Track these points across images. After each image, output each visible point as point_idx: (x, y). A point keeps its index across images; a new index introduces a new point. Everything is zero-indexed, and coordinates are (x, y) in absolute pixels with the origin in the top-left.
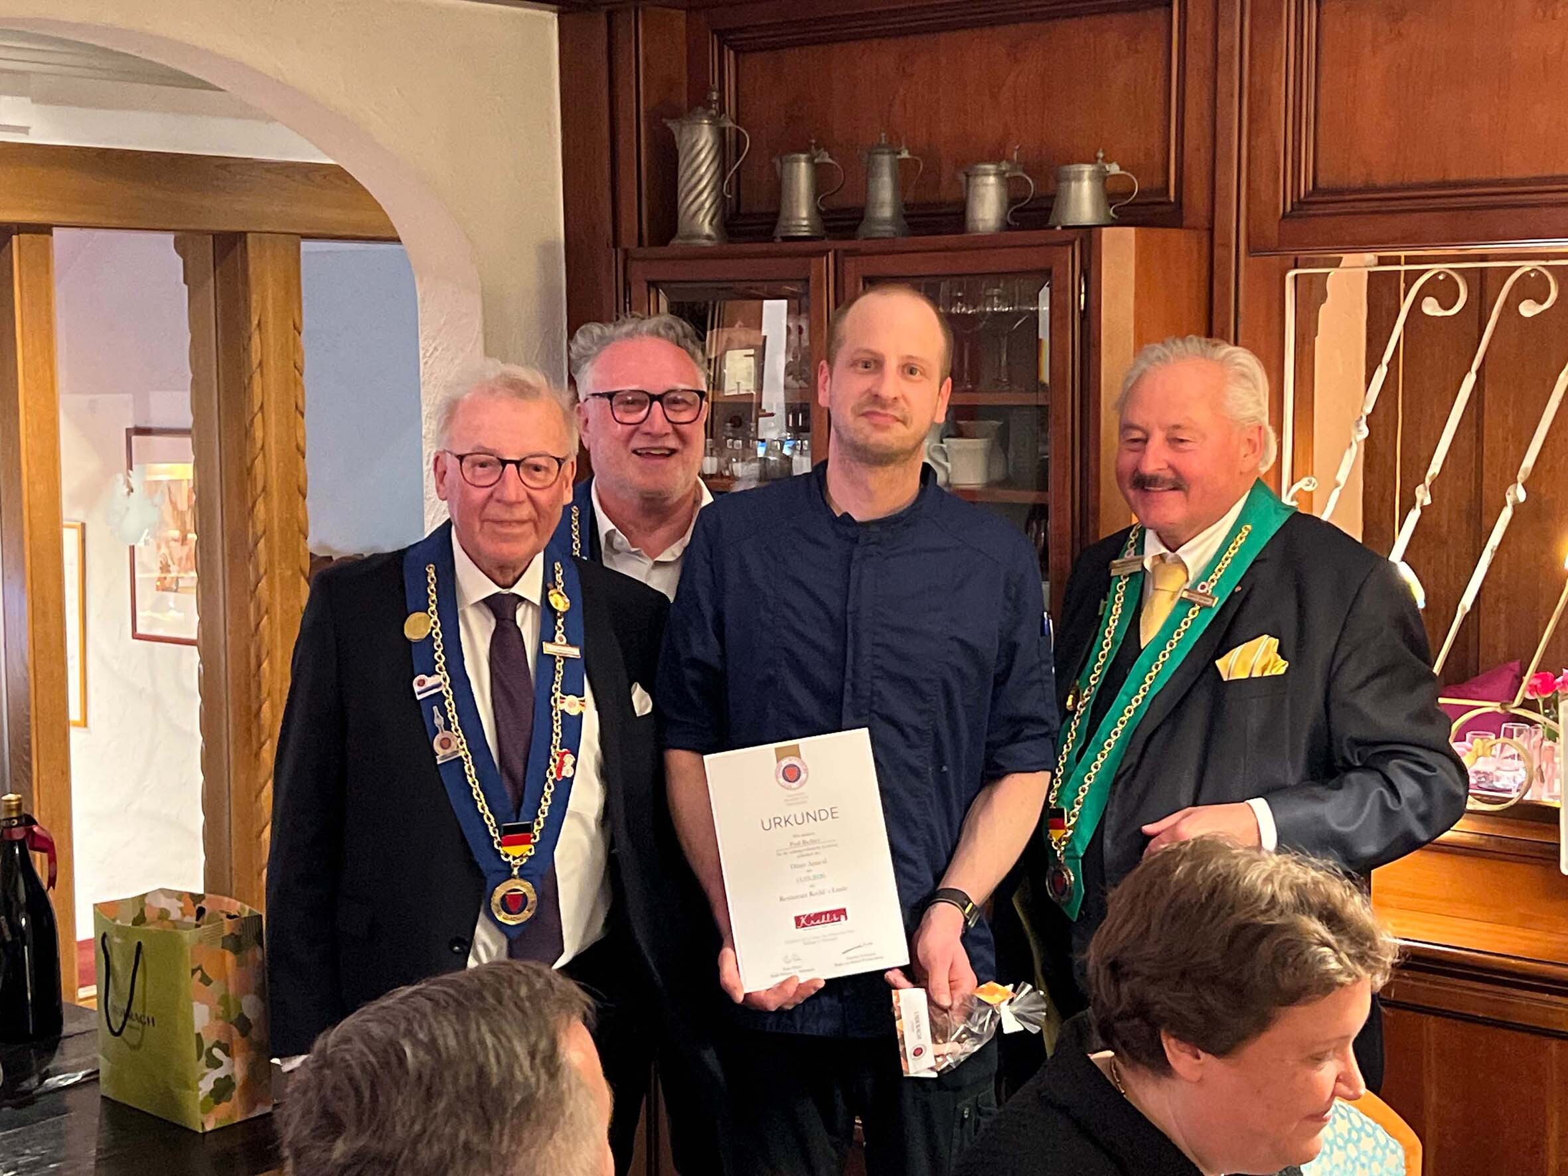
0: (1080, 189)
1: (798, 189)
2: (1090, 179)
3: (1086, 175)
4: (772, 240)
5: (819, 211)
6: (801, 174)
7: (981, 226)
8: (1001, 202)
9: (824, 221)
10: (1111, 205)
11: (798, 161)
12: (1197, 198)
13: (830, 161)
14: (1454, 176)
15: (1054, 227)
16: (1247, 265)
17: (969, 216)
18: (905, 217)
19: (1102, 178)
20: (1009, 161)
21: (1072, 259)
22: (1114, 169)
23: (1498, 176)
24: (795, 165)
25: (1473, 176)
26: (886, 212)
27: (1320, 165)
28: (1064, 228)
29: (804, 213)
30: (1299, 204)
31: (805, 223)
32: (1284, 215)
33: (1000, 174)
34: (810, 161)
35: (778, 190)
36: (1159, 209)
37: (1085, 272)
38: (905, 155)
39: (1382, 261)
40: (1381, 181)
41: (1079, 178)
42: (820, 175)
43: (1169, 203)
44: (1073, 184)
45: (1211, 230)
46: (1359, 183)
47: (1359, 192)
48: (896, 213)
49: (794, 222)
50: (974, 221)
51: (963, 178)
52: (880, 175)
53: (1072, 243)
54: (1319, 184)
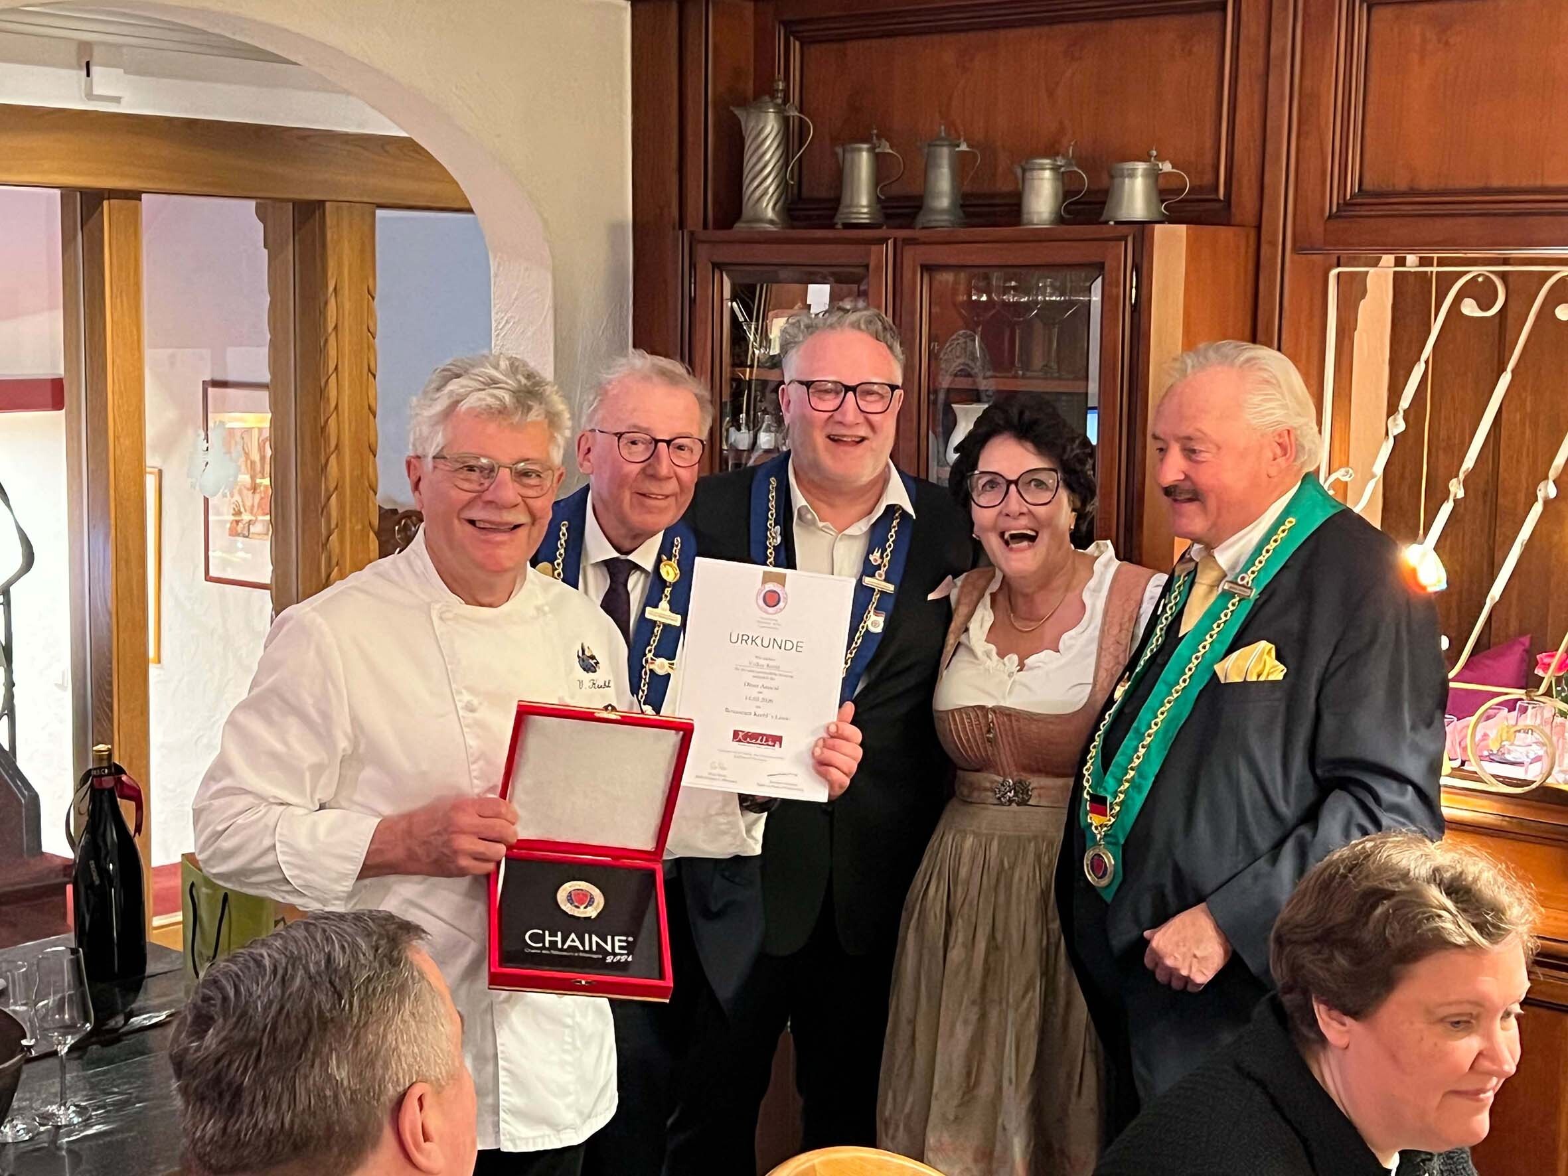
0: (1133, 183)
1: (859, 177)
2: (1143, 176)
3: (1140, 172)
4: (832, 226)
5: (879, 200)
6: (863, 162)
7: (1036, 219)
8: (1056, 195)
9: (884, 208)
10: (1162, 201)
11: (860, 150)
12: (1245, 197)
13: (890, 151)
14: (1496, 183)
15: (1106, 223)
16: (1292, 262)
17: (1025, 209)
18: (962, 206)
19: (1154, 175)
20: (1065, 156)
21: (1124, 253)
22: (1167, 167)
23: (1538, 183)
24: (856, 155)
25: (1515, 183)
26: (944, 202)
27: (1366, 167)
28: (1117, 223)
29: (864, 201)
30: (1345, 205)
31: (865, 210)
32: (1330, 217)
33: (1055, 169)
34: (871, 150)
35: (839, 178)
36: (1208, 206)
37: (1137, 267)
38: (963, 147)
39: (1424, 262)
40: (1425, 184)
41: (1132, 175)
42: (879, 161)
43: (1219, 200)
44: (1127, 180)
45: (1259, 228)
46: (1402, 186)
47: (1403, 194)
48: (953, 203)
49: (855, 210)
50: (1029, 213)
51: (1019, 171)
52: (940, 167)
53: (1125, 239)
54: (1365, 187)
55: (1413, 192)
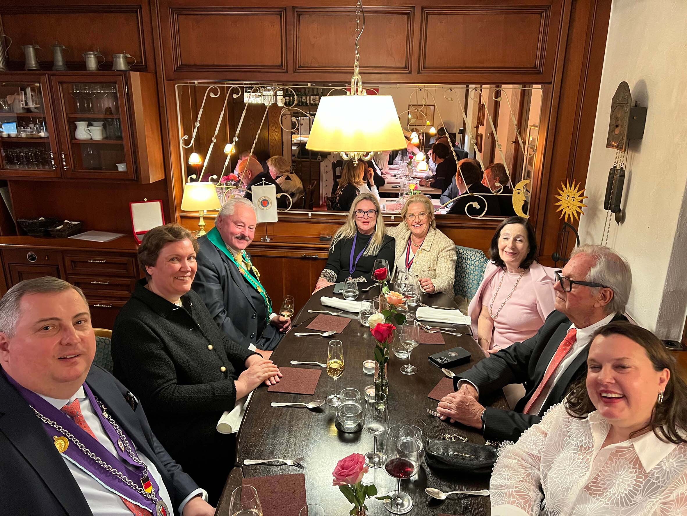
0: (120, 60)
1: (31, 56)
2: (122, 58)
4: (24, 70)
5: (38, 62)
6: (31, 51)
7: (91, 69)
8: (96, 63)
9: (39, 65)
10: (129, 65)
11: (30, 47)
12: (151, 64)
13: (39, 48)
14: (216, 64)
15: (114, 71)
16: (166, 82)
17: (87, 65)
18: (66, 65)
19: (125, 58)
20: (97, 51)
21: (122, 79)
22: (129, 56)
23: (226, 64)
24: (29, 49)
25: (220, 64)
26: (61, 64)
27: (182, 58)
28: (117, 71)
29: (33, 63)
30: (178, 68)
31: (34, 65)
32: (175, 71)
33: (95, 55)
34: (33, 48)
35: (23, 56)
36: (140, 67)
37: (126, 83)
38: (64, 47)
39: (199, 83)
40: (198, 63)
41: (119, 58)
42: (36, 51)
43: (143, 66)
44: (118, 59)
45: (156, 73)
46: (192, 63)
47: (193, 66)
48: (63, 64)
49: (31, 65)
50: (89, 67)
51: (83, 56)
52: (57, 53)
53: (122, 75)
54: (183, 63)
55: (195, 65)
